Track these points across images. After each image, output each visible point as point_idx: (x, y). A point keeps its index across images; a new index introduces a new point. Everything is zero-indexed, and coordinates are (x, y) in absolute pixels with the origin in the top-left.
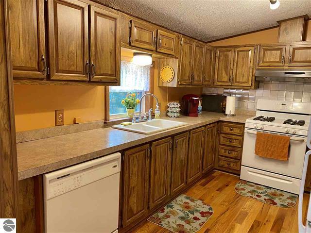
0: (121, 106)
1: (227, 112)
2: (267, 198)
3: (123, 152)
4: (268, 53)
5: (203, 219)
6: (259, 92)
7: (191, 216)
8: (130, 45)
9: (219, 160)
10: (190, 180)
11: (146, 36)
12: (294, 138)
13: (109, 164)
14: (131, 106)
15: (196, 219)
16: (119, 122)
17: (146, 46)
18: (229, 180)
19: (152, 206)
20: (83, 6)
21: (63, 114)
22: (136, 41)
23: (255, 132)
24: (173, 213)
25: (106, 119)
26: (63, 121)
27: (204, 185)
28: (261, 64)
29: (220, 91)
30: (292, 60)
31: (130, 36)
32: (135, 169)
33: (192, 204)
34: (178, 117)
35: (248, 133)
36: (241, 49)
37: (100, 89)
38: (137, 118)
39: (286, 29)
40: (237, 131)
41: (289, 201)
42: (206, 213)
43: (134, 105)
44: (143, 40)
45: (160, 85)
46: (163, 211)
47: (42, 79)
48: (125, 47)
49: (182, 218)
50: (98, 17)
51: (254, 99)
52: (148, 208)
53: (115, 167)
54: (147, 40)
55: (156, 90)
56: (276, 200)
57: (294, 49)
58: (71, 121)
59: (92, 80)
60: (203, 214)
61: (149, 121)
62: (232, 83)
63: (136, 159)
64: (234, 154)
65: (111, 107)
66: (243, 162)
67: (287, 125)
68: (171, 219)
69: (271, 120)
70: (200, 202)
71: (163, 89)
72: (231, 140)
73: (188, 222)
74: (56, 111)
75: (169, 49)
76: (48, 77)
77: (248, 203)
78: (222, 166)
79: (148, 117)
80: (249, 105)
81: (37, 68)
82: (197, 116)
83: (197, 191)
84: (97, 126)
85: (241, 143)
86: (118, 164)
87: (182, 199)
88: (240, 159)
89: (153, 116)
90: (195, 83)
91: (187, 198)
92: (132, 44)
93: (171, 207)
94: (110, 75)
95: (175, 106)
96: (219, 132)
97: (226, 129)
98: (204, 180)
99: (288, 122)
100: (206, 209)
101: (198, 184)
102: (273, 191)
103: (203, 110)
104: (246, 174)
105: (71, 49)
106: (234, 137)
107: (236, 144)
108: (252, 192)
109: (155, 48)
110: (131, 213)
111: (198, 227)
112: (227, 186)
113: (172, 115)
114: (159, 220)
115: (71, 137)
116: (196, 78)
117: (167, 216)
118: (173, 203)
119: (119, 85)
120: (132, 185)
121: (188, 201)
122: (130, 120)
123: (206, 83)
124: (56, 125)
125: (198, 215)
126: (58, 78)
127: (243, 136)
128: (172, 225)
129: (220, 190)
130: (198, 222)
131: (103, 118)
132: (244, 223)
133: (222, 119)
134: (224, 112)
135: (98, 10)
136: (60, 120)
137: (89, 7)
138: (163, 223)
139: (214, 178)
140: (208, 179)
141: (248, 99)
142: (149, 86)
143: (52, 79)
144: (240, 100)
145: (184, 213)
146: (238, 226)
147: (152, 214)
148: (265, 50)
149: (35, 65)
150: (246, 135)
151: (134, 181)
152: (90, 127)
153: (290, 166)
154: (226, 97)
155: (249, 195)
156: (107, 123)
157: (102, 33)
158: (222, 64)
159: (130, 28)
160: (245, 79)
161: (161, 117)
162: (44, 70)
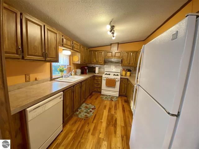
0: (57, 71)
1: (96, 72)
2: (110, 99)
3: (63, 91)
4: (108, 53)
5: (93, 111)
6: (105, 66)
7: (89, 111)
8: (63, 46)
9: (94, 88)
10: (86, 97)
11: (69, 43)
12: (117, 80)
13: (58, 98)
14: (62, 71)
15: (91, 111)
16: (57, 78)
17: (69, 47)
18: (98, 95)
19: (74, 110)
20: (41, 25)
21: (29, 76)
22: (65, 44)
23: (105, 79)
24: (82, 111)
25: (51, 77)
26: (29, 79)
27: (90, 98)
28: (106, 57)
29: (93, 65)
30: (115, 56)
31: (63, 42)
32: (68, 97)
33: (88, 106)
34: (80, 75)
35: (103, 79)
36: (100, 51)
37: (48, 64)
38: (65, 76)
39: (113, 46)
40: (100, 79)
41: (116, 99)
42: (94, 108)
43: (63, 71)
44: (68, 44)
45: (73, 63)
46: (78, 111)
47: (19, 59)
48: (61, 46)
49: (86, 112)
50: (49, 31)
51: (104, 68)
52: (73, 111)
53: (61, 98)
54: (69, 45)
55: (72, 64)
56: (113, 100)
57: (115, 53)
58: (34, 79)
59: (46, 60)
60: (93, 109)
61: (70, 77)
62: (97, 63)
63: (68, 93)
64: (99, 86)
65: (53, 72)
66: (102, 88)
67: (114, 76)
68: (82, 114)
69: (109, 74)
70: (91, 105)
71: (74, 64)
72: (98, 82)
73: (88, 113)
74: (25, 75)
75: (77, 49)
76: (23, 58)
77: (106, 102)
78: (95, 91)
79: (69, 75)
80: (102, 70)
81: (16, 52)
82: (87, 74)
83: (89, 101)
84: (47, 81)
85: (101, 82)
86: (62, 97)
87: (84, 105)
88: (101, 88)
89: (71, 75)
90: (86, 62)
91: (86, 104)
92: (64, 45)
93: (81, 109)
94: (55, 58)
95: (79, 71)
96: (94, 79)
97: (96, 78)
98: (90, 97)
99: (114, 75)
100: (93, 107)
101: (89, 98)
102: (111, 96)
103: (88, 72)
104: (103, 92)
105: (35, 44)
106: (99, 81)
107: (100, 83)
108: (106, 98)
109: (72, 48)
110: (67, 115)
111: (92, 114)
112: (98, 97)
113: (78, 74)
114: (77, 115)
115: (35, 86)
116: (86, 61)
117: (80, 113)
118: (81, 107)
119: (58, 62)
120: (67, 104)
121: (86, 105)
122: (62, 77)
123: (89, 62)
124: (26, 82)
125: (91, 110)
126: (28, 59)
127: (102, 80)
128: (83, 116)
129: (96, 99)
130: (92, 112)
131: (50, 77)
132: (106, 109)
133: (95, 75)
134: (95, 72)
135: (49, 28)
136: (28, 79)
137: (44, 26)
138: (79, 116)
139: (93, 95)
140: (91, 96)
141: (102, 68)
142: (69, 63)
143: (25, 58)
144: (99, 68)
145: (86, 110)
146: (105, 111)
147: (74, 113)
148: (107, 52)
149: (15, 51)
150: (103, 80)
151: (68, 102)
152: (44, 81)
153: (116, 88)
154: (95, 67)
155: (105, 99)
156: (52, 79)
157: (51, 39)
158: (94, 57)
159: (63, 39)
160: (101, 62)
161: (74, 75)
162: (20, 54)
